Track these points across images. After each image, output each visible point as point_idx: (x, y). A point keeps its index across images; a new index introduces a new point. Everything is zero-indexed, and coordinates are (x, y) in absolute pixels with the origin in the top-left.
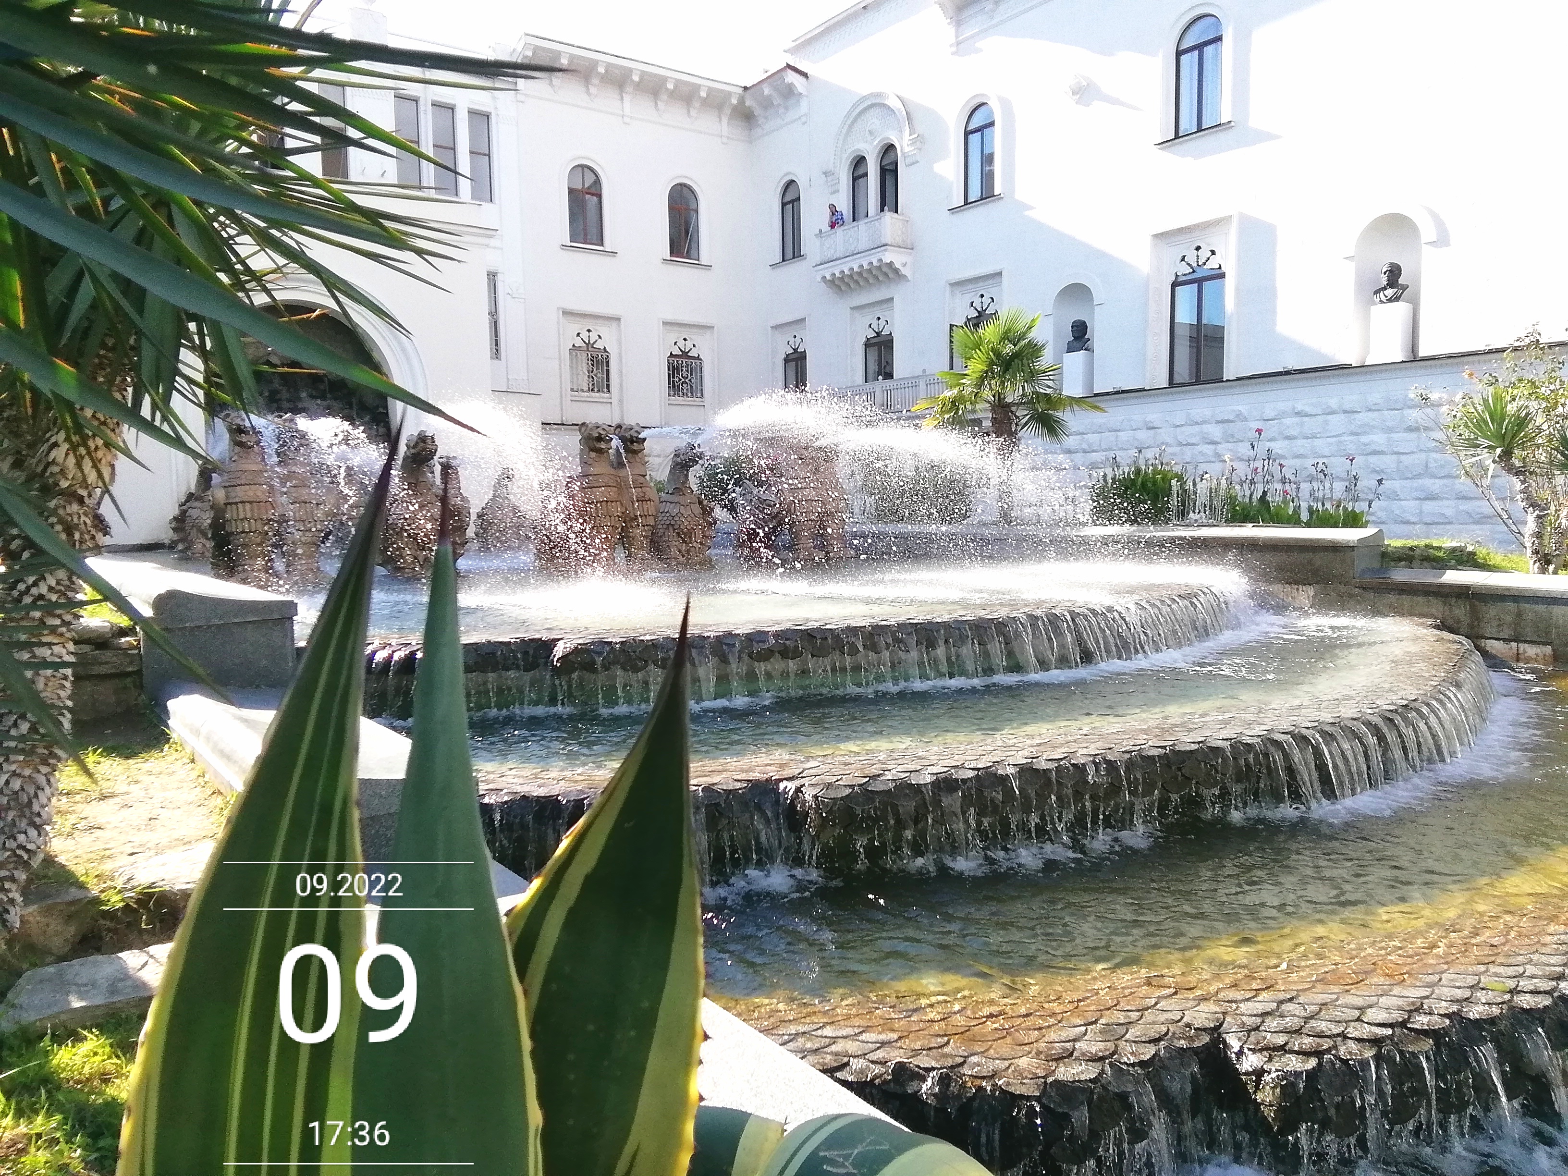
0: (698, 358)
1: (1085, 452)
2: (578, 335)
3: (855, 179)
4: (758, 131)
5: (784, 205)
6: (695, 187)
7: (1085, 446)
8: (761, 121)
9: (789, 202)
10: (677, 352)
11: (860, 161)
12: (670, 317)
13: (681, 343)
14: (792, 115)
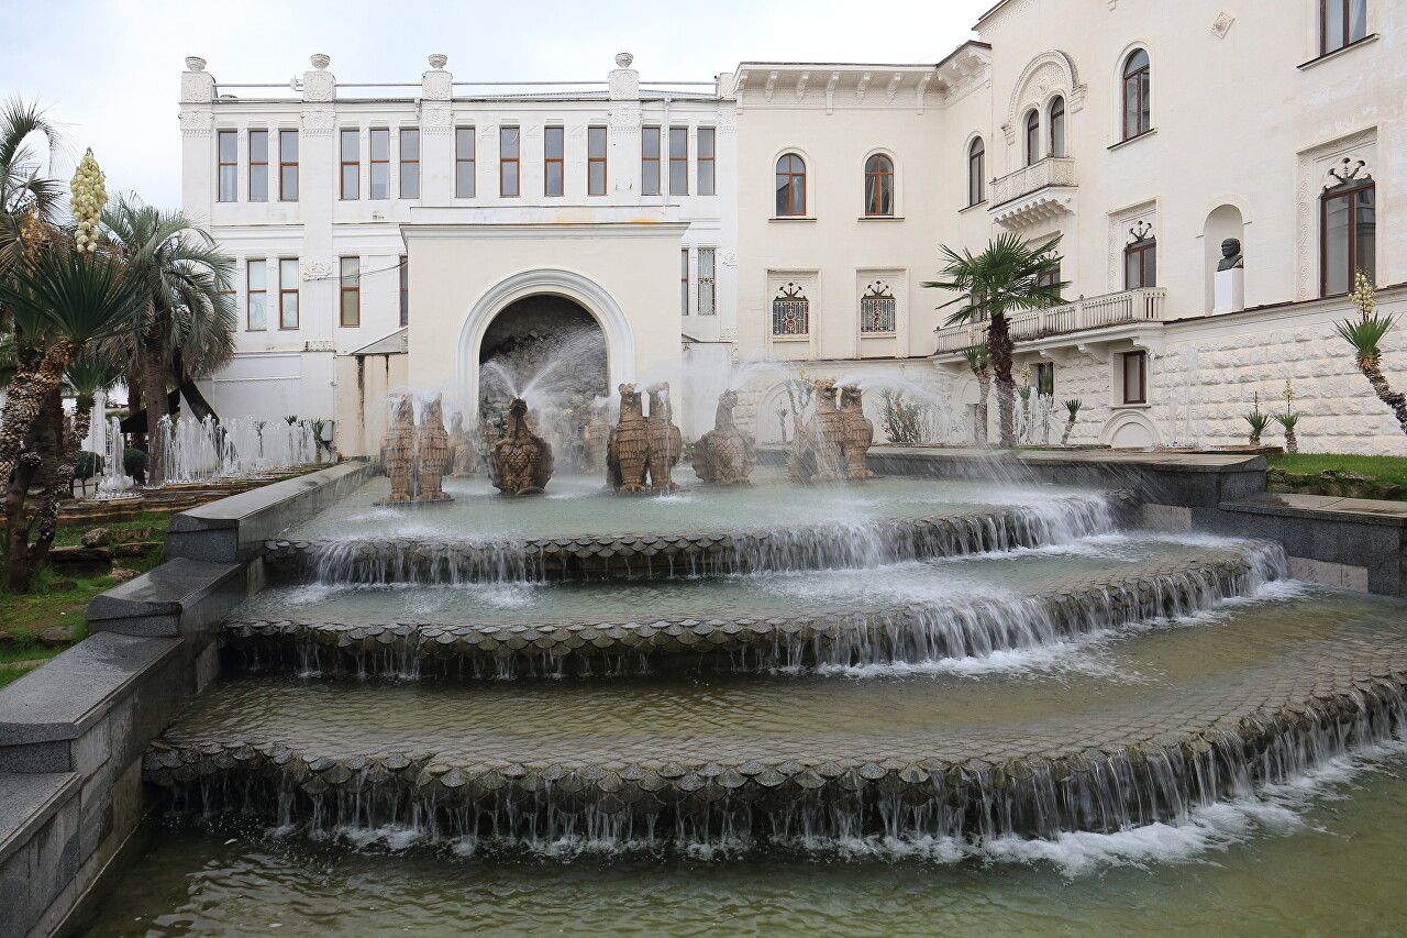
0: (891, 297)
1: (1236, 366)
2: (782, 288)
3: (1029, 130)
4: (951, 99)
5: (972, 159)
6: (890, 155)
7: (1236, 361)
8: (953, 90)
9: (976, 156)
10: (870, 293)
11: (1033, 114)
12: (863, 266)
13: (875, 287)
14: (979, 81)
